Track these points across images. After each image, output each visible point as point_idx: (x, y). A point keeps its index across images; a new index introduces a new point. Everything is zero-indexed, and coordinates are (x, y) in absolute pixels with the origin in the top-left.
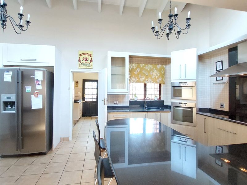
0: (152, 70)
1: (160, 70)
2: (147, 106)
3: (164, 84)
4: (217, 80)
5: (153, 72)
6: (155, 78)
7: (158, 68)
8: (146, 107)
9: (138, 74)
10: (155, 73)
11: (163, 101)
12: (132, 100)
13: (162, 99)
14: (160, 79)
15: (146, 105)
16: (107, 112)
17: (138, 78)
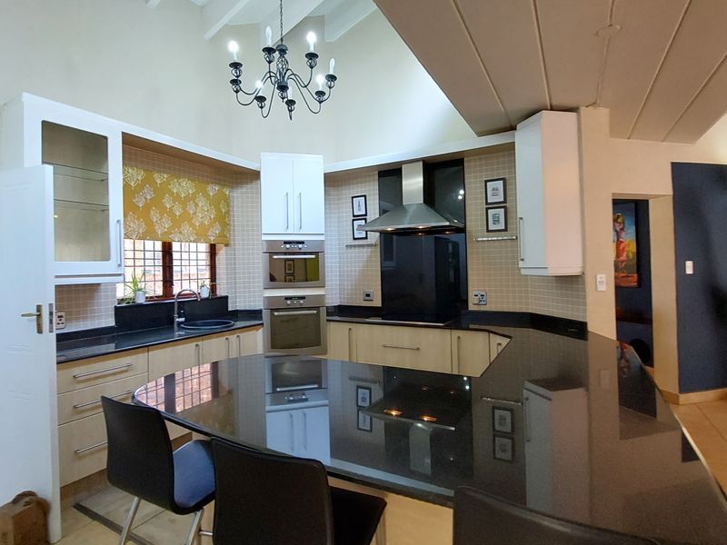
0: (193, 198)
1: (215, 203)
2: (182, 319)
3: (227, 245)
4: (355, 239)
5: (196, 205)
6: (202, 224)
7: (211, 194)
8: (179, 323)
9: (147, 207)
10: (203, 212)
11: (226, 298)
12: (124, 305)
13: (221, 292)
14: (216, 230)
15: (179, 317)
16: (58, 363)
17: (150, 224)
